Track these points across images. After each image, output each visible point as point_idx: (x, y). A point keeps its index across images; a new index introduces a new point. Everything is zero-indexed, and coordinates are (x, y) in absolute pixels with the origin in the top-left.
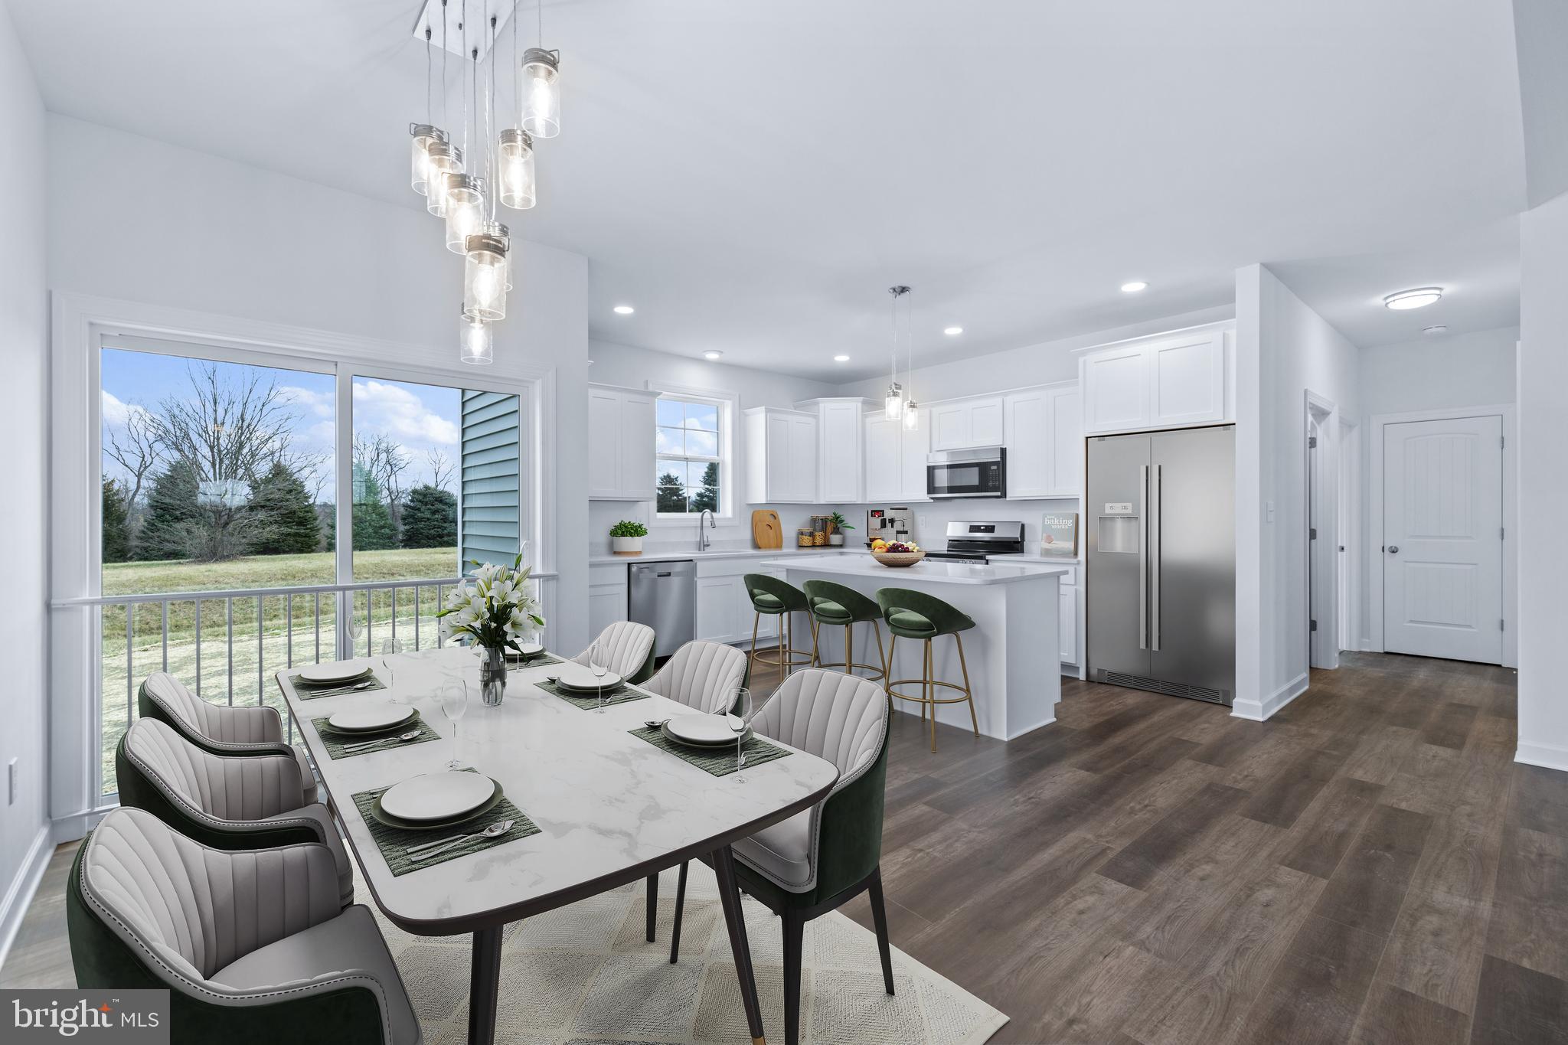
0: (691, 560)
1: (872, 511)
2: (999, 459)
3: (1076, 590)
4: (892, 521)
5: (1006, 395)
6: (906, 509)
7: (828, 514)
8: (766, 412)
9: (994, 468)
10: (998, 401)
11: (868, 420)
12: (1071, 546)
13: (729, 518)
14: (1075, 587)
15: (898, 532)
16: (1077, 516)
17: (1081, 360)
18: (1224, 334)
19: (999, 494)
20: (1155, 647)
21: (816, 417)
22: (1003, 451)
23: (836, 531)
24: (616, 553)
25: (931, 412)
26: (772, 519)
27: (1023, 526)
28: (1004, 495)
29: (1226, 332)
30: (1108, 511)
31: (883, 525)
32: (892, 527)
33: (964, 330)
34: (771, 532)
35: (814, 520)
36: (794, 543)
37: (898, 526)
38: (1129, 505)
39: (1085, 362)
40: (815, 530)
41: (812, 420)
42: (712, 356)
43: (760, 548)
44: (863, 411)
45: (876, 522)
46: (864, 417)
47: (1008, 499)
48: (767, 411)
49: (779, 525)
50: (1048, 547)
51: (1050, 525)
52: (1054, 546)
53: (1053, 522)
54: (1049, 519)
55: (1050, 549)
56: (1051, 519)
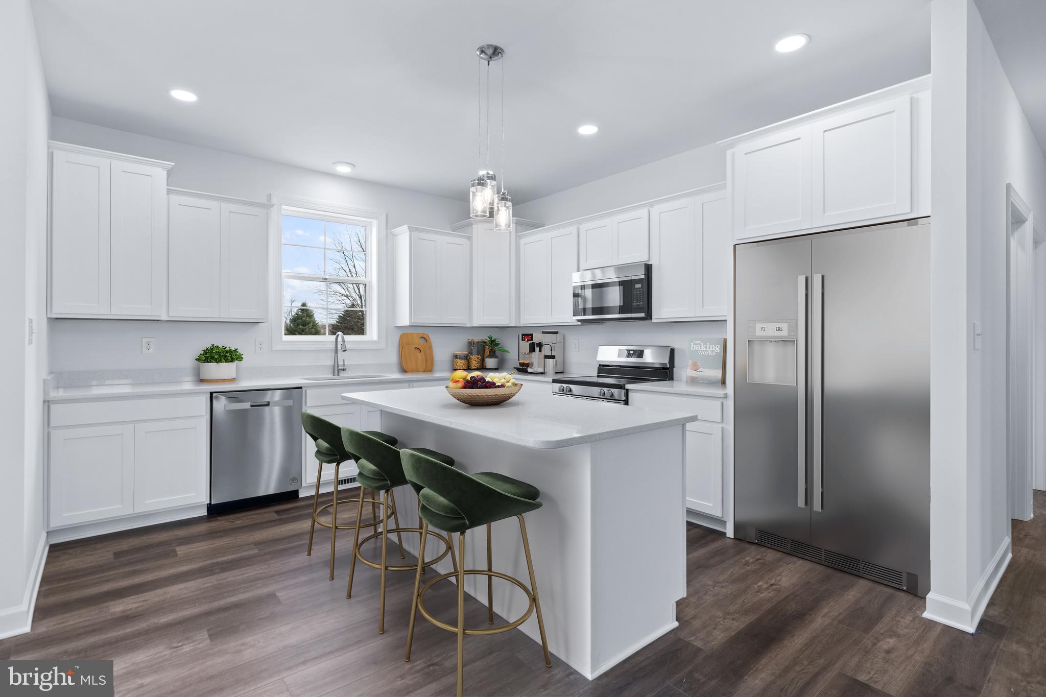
0: (301, 388)
1: (523, 335)
2: (643, 277)
3: (723, 429)
4: (540, 345)
5: (651, 205)
6: (557, 333)
7: (484, 337)
8: (410, 231)
9: (638, 286)
10: (643, 212)
11: (523, 241)
12: (718, 374)
13: (375, 341)
14: (721, 425)
15: (546, 357)
16: (725, 340)
17: (729, 153)
18: (911, 99)
19: (643, 315)
20: (817, 506)
21: (470, 238)
22: (648, 268)
23: (493, 355)
24: (202, 381)
25: (578, 230)
26: (422, 341)
27: (672, 351)
28: (649, 316)
29: (915, 96)
30: (759, 333)
31: (532, 349)
32: (540, 351)
33: (600, 128)
34: (420, 356)
35: (471, 343)
36: (447, 365)
37: (546, 350)
38: (785, 326)
39: (733, 155)
40: (471, 353)
41: (465, 241)
42: (344, 170)
43: (406, 372)
44: (516, 232)
45: (526, 345)
46: (518, 238)
47: (654, 321)
48: (411, 229)
49: (430, 348)
50: (694, 375)
51: (696, 351)
52: (701, 374)
53: (699, 347)
54: (696, 344)
55: (697, 378)
56: (698, 344)
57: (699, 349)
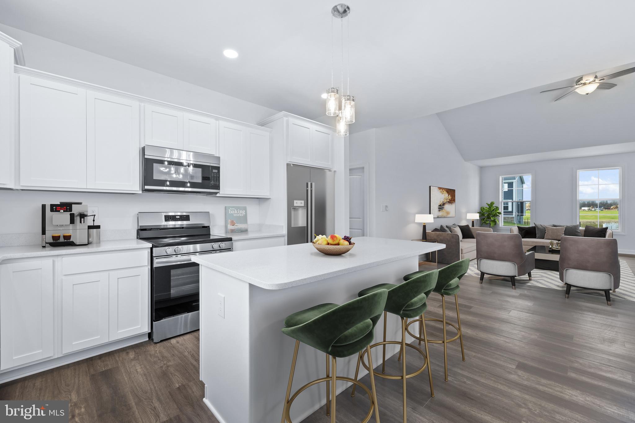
2: (215, 165)
9: (215, 171)
15: (90, 227)
30: (295, 204)
37: (89, 221)
38: (303, 202)
47: (218, 195)
50: (233, 228)
51: (232, 214)
52: (236, 227)
53: (234, 212)
54: (232, 210)
55: (234, 230)
56: (233, 210)
57: (234, 213)
